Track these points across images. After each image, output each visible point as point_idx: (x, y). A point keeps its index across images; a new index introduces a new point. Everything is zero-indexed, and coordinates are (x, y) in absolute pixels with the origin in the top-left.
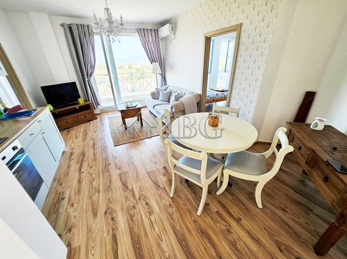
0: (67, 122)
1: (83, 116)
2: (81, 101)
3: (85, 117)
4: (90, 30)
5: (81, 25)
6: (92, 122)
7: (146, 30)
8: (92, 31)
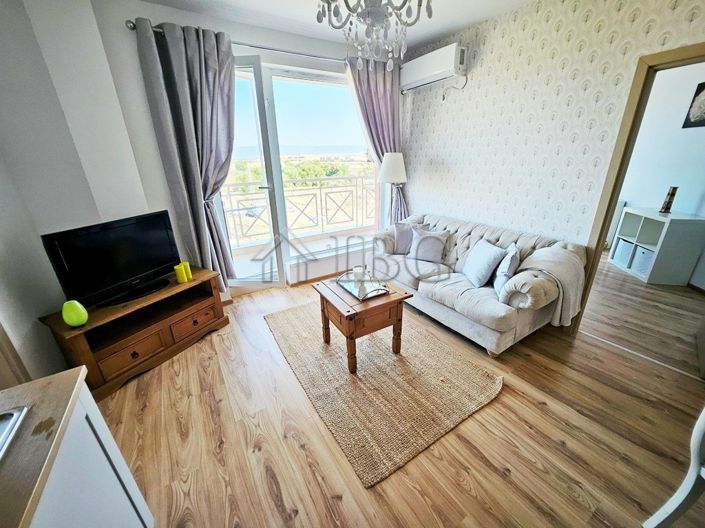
0: (135, 355)
1: (189, 323)
2: (183, 269)
3: (195, 322)
4: (223, 48)
5: (197, 31)
6: (214, 336)
7: (371, 64)
8: (229, 52)
